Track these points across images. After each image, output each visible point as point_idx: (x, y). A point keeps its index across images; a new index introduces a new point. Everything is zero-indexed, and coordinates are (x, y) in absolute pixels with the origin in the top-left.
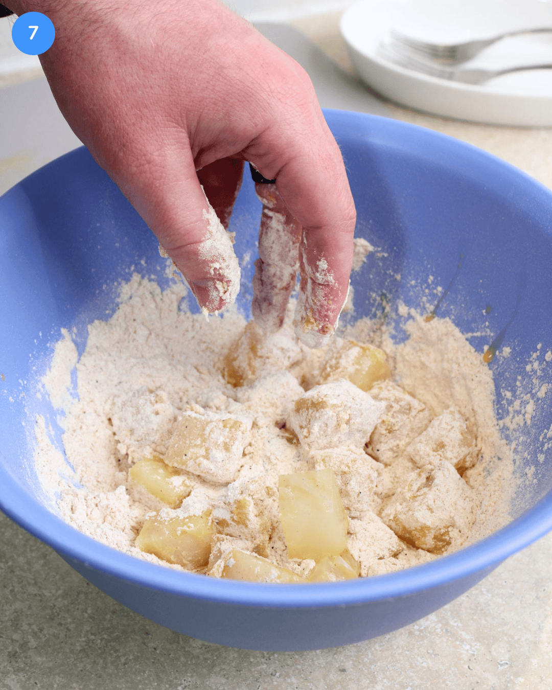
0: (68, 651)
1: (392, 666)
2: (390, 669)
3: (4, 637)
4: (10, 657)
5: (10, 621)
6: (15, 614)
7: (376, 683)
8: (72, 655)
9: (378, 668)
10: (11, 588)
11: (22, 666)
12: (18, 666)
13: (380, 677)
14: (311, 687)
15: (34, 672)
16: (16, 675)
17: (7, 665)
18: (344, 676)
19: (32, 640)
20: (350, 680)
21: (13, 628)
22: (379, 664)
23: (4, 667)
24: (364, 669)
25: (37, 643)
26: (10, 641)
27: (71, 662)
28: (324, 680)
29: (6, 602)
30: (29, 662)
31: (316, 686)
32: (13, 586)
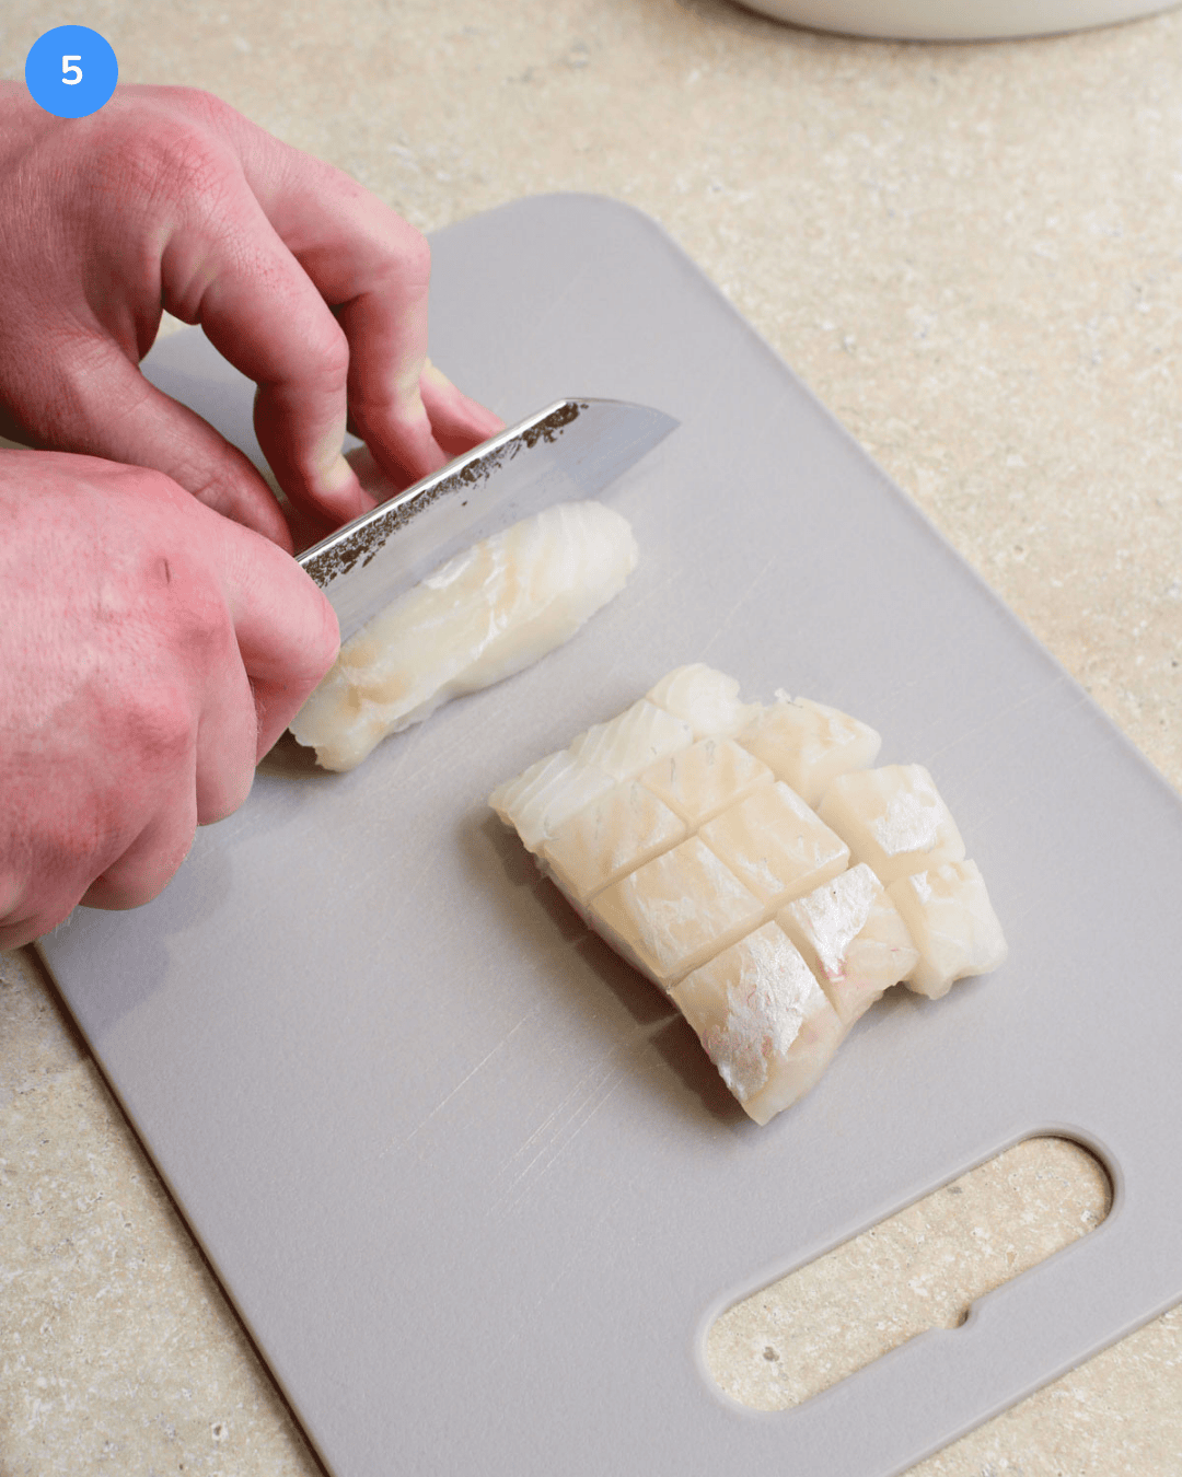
1: (1047, 1172)
2: (1045, 1178)
7: (1023, 1209)
9: (1021, 1179)
13: (1027, 1196)
14: (900, 1230)
18: (959, 1201)
20: (972, 1207)
22: (1021, 1170)
24: (994, 1183)
28: (923, 1213)
31: (910, 1227)
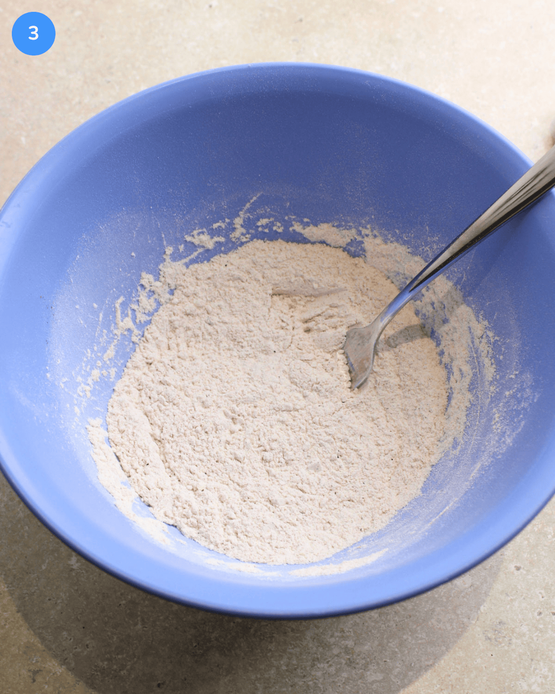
0: (373, 624)
3: (330, 659)
4: (351, 666)
5: (319, 648)
6: (315, 640)
8: (380, 624)
10: (289, 630)
11: (364, 662)
12: (362, 665)
15: (375, 657)
16: (369, 670)
17: (356, 672)
19: (347, 642)
21: (327, 649)
23: (356, 674)
25: (352, 640)
26: (336, 658)
27: (384, 628)
29: (300, 640)
30: (364, 655)
32: (289, 627)
